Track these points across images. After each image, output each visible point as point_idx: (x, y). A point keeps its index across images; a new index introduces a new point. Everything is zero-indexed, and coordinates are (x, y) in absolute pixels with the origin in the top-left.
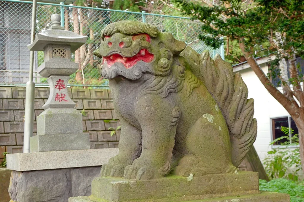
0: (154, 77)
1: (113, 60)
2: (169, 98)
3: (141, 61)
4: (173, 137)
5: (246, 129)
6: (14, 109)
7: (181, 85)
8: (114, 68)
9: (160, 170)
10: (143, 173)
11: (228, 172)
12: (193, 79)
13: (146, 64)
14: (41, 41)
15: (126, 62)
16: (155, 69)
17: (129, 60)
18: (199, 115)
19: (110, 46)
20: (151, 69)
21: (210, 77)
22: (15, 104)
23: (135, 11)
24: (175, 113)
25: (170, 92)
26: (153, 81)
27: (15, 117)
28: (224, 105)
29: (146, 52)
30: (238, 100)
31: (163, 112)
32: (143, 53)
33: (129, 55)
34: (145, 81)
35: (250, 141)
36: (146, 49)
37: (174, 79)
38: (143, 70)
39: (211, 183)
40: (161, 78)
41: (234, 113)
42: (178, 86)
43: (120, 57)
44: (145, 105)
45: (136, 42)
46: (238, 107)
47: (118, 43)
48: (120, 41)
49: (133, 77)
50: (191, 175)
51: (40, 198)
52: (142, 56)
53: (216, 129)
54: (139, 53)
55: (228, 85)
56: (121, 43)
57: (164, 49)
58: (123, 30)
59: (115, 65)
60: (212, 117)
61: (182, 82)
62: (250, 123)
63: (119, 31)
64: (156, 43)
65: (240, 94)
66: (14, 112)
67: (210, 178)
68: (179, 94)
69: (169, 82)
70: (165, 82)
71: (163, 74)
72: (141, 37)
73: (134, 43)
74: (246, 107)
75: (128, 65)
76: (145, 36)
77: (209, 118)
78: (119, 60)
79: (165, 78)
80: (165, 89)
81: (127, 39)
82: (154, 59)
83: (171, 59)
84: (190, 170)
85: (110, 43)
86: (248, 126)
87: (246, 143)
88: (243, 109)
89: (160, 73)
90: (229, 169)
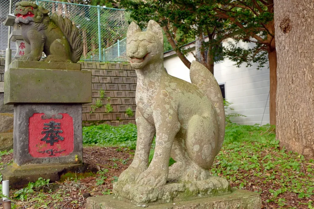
0: (35, 23)
1: (18, 16)
2: (41, 31)
3: (29, 17)
4: (43, 46)
5: (77, 46)
6: (1, 73)
7: (47, 27)
8: (19, 19)
9: (36, 58)
10: (29, 58)
11: (67, 62)
12: (53, 25)
13: (31, 18)
14: (10, 19)
15: (23, 17)
16: (35, 20)
17: (24, 16)
18: (55, 39)
19: (17, 11)
20: (33, 20)
21: (61, 25)
22: (3, 70)
23: (109, 7)
24: (43, 37)
25: (41, 29)
26: (34, 24)
27: (3, 79)
28: (68, 37)
29: (31, 13)
30: (73, 34)
31: (38, 36)
32: (29, 13)
33: (24, 14)
34: (31, 25)
35: (79, 52)
36: (31, 12)
37: (43, 24)
38: (30, 20)
39: (58, 65)
40: (37, 24)
41: (72, 40)
42: (45, 27)
43: (21, 15)
44: (30, 33)
45: (26, 9)
46: (73, 37)
47: (19, 10)
48: (20, 8)
49: (26, 23)
50: (50, 61)
51: (8, 108)
52: (29, 15)
53: (62, 45)
54: (28, 13)
55: (69, 28)
56: (21, 9)
57: (39, 13)
58: (22, 5)
59: (19, 18)
60: (60, 40)
61: (47, 26)
62: (79, 44)
63: (20, 5)
64: (36, 10)
65: (74, 32)
66: (1, 75)
67: (58, 63)
68: (46, 30)
69: (41, 25)
70: (39, 25)
71: (38, 22)
72: (29, 7)
73: (26, 10)
74: (77, 37)
75: (24, 18)
76: (30, 7)
77: (59, 40)
78: (21, 16)
79: (39, 24)
80: (39, 28)
81: (23, 8)
82: (35, 16)
83: (42, 17)
84: (50, 59)
85: (17, 9)
86: (78, 46)
87: (78, 53)
88: (76, 38)
89: (37, 21)
90: (67, 61)
